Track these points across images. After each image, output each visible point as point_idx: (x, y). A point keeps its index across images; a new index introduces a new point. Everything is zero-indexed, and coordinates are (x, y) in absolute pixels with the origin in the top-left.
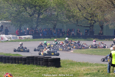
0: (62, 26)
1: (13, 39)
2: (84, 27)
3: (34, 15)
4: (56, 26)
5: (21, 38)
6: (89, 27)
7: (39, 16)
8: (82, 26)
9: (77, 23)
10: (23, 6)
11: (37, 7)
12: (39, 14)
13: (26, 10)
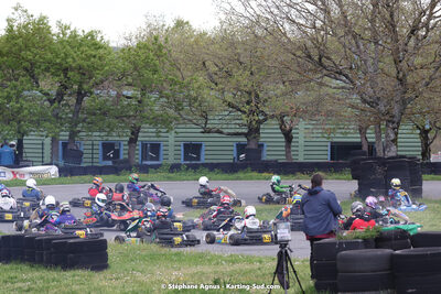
0: (154, 134)
2: (229, 134)
3: (62, 97)
4: (140, 134)
5: (18, 176)
6: (246, 135)
7: (79, 101)
8: (221, 133)
9: (206, 123)
10: (26, 69)
11: (70, 74)
12: (80, 95)
13: (37, 83)
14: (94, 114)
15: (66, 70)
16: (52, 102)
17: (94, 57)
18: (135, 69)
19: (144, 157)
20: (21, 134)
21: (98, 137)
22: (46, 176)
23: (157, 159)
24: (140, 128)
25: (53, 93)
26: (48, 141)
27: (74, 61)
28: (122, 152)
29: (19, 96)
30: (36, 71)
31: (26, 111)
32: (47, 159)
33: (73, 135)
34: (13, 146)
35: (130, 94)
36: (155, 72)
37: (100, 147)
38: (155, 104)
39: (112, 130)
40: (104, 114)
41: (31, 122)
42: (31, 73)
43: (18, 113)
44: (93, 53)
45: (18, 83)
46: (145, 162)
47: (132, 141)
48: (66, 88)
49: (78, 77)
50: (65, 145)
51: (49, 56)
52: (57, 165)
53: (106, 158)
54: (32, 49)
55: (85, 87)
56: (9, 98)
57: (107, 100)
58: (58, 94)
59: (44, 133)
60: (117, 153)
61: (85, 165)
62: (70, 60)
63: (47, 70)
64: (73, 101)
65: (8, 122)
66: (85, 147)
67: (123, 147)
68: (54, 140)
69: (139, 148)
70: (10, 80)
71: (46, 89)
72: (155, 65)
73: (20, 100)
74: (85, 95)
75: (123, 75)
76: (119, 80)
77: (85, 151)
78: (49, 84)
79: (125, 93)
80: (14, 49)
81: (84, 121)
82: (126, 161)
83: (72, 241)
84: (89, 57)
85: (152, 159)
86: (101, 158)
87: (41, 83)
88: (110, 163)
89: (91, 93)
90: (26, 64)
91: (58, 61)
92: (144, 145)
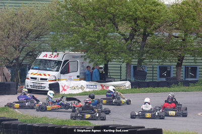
0: (193, 61)
1: (88, 90)
3: (133, 37)
4: (184, 61)
5: (105, 88)
7: (144, 40)
10: (110, 19)
11: (139, 22)
12: (145, 36)
13: (117, 28)
14: (154, 48)
15: (135, 20)
16: (127, 40)
17: (154, 11)
18: (181, 19)
19: (187, 76)
20: (107, 61)
21: (156, 63)
22: (122, 88)
23: (195, 77)
24: (184, 56)
25: (128, 34)
26: (124, 65)
27: (141, 13)
28: (172, 73)
29: (105, 36)
30: (117, 20)
31: (110, 46)
32: (123, 77)
33: (140, 61)
34: (101, 68)
35: (177, 35)
36: (194, 20)
37: (158, 69)
38: (194, 42)
39: (166, 58)
40: (161, 48)
41: (113, 53)
42: (113, 21)
43: (105, 47)
44: (154, 8)
45: (105, 28)
46: (186, 79)
47: (179, 65)
48: (136, 31)
49: (143, 24)
50: (135, 68)
51: (125, 10)
52: (130, 81)
53: (161, 76)
54: (114, 6)
55: (148, 30)
56: (99, 38)
57: (163, 39)
58: (130, 35)
59: (121, 60)
60: (169, 73)
61: (148, 81)
62: (138, 13)
63: (124, 19)
64: (140, 39)
65: (98, 53)
66: (148, 69)
67: (172, 69)
68: (128, 65)
69: (183, 69)
70: (100, 26)
71: (123, 32)
72: (193, 16)
73: (106, 39)
74: (148, 35)
75: (173, 23)
76: (170, 25)
77: (148, 72)
78: (125, 29)
79: (174, 34)
80: (102, 6)
81: (147, 52)
82: (175, 78)
83: (139, 130)
84: (151, 11)
85: (192, 77)
86: (158, 76)
87: (120, 28)
88: (164, 79)
89: (152, 34)
90: (110, 16)
91: (131, 13)
92: (187, 68)
